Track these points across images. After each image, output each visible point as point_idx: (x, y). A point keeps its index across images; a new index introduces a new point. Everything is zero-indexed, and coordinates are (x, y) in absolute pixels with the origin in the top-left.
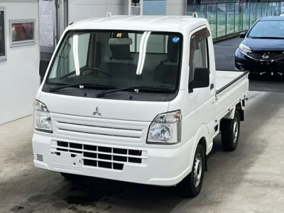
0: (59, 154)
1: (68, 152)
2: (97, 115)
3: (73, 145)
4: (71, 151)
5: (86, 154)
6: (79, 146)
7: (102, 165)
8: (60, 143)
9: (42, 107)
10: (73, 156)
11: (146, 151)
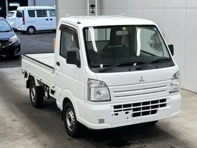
0: (117, 114)
1: (123, 111)
2: (142, 82)
3: (125, 106)
4: (124, 110)
5: (134, 110)
6: (129, 105)
7: (144, 114)
8: (116, 107)
9: (101, 84)
10: (127, 113)
11: (169, 98)
